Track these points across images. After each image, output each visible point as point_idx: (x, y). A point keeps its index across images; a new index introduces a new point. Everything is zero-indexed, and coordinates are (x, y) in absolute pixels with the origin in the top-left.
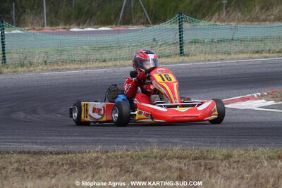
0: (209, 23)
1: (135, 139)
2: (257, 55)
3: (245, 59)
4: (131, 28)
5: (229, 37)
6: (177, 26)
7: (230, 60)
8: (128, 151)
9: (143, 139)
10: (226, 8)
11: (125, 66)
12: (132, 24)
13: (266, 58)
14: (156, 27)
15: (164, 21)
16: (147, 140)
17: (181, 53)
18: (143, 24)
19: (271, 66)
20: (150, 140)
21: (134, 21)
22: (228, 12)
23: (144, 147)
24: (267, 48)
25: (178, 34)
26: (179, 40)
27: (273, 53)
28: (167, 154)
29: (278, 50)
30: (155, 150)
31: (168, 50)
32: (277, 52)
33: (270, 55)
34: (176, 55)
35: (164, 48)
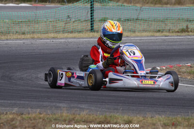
2: (158, 34)
3: (147, 37)
4: (48, 5)
5: (135, 17)
6: (89, 6)
7: (134, 37)
8: (40, 114)
9: (54, 104)
11: (41, 39)
12: (49, 2)
13: (166, 36)
14: (70, 5)
16: (58, 105)
17: (92, 29)
18: (59, 2)
19: (170, 43)
20: (61, 105)
23: (55, 111)
24: (168, 28)
25: (90, 12)
26: (90, 18)
27: (173, 32)
28: (75, 117)
29: (177, 30)
30: (64, 114)
31: (80, 26)
32: (176, 32)
33: (170, 34)
34: (87, 31)
35: (77, 24)
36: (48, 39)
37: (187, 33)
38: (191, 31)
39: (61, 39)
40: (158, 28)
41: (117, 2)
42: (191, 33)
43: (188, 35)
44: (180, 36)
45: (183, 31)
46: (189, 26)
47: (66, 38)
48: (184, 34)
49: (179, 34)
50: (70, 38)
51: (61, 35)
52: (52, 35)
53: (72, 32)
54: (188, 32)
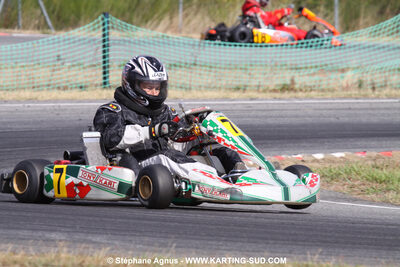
0: (155, 33)
1: (26, 233)
2: (236, 95)
3: (216, 99)
4: (16, 33)
5: (190, 59)
6: (98, 35)
7: (190, 100)
8: (14, 253)
9: (40, 233)
10: (184, 9)
11: (6, 102)
12: (19, 28)
13: (252, 99)
14: (62, 34)
15: (75, 25)
16: (48, 235)
17: (105, 83)
18: (38, 28)
19: (260, 113)
20: (53, 235)
21: (21, 22)
22: (186, 15)
23: (44, 249)
24: (255, 83)
25: (101, 49)
26: (102, 60)
27: (264, 91)
28: (83, 262)
29: (272, 88)
30: (63, 255)
31: (81, 77)
32: (271, 91)
33: (260, 96)
34: (96, 85)
35: (74, 73)
36: (19, 102)
37: (292, 94)
38: (301, 90)
39: (46, 101)
40: (236, 83)
41: (152, 30)
42: (300, 94)
43: (296, 98)
44: (280, 99)
45: (284, 88)
46: (296, 80)
47: (56, 101)
48: (286, 95)
49: (278, 95)
50: (64, 101)
51: (45, 95)
52: (27, 94)
53: (65, 88)
54: (295, 91)
